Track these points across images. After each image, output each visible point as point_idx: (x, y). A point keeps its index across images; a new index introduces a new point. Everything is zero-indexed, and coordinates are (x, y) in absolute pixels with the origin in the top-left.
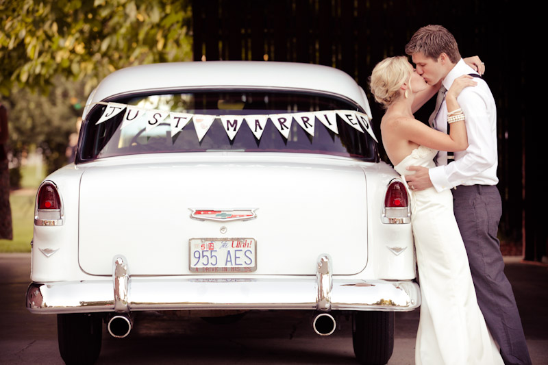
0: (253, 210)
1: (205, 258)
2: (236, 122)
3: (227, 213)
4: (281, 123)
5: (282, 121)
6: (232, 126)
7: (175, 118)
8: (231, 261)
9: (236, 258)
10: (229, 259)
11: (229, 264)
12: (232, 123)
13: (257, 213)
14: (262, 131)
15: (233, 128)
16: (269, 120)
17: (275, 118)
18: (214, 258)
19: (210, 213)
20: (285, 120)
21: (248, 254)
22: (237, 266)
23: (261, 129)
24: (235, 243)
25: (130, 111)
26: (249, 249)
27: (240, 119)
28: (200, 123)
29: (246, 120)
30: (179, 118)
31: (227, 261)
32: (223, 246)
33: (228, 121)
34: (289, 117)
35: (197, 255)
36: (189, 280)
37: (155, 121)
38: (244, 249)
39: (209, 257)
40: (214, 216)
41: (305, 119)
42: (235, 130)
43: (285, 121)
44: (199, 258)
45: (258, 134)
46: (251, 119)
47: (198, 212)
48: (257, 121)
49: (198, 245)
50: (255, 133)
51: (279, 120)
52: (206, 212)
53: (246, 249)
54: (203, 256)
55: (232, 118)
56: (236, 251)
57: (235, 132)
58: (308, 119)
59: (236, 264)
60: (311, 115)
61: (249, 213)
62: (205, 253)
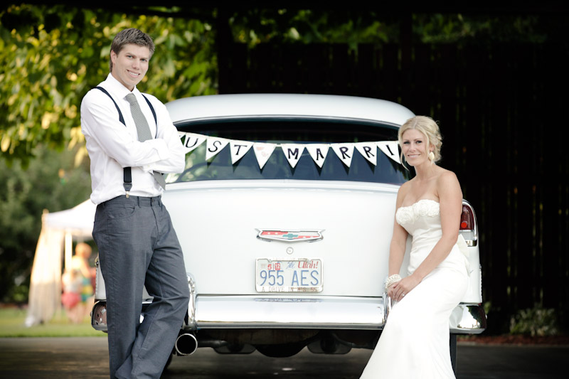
0: (319, 231)
1: (272, 278)
2: (297, 150)
3: (294, 234)
4: (343, 153)
5: (344, 150)
6: (293, 154)
7: (235, 146)
8: (297, 281)
9: (302, 278)
10: (295, 280)
11: (295, 284)
12: (293, 152)
13: (323, 234)
14: (324, 159)
15: (295, 156)
16: (331, 148)
17: (336, 147)
18: (280, 278)
19: (276, 233)
20: (347, 149)
21: (314, 274)
22: (303, 287)
23: (322, 157)
24: (302, 264)
25: (189, 138)
26: (315, 269)
27: (301, 147)
28: (260, 151)
29: (308, 148)
30: (240, 146)
31: (293, 281)
32: (290, 266)
33: (289, 150)
34: (350, 146)
35: (264, 275)
36: (255, 299)
37: (215, 149)
38: (310, 270)
39: (276, 277)
40: (281, 236)
41: (367, 149)
42: (296, 158)
43: (347, 151)
44: (266, 278)
45: (320, 162)
46: (312, 148)
47: (265, 232)
48: (318, 150)
49: (264, 265)
50: (317, 162)
51: (341, 149)
52: (273, 232)
53: (313, 269)
54: (270, 276)
55: (293, 146)
56: (302, 271)
57: (297, 161)
58: (370, 149)
59: (302, 285)
60: (373, 145)
61: (315, 234)
62: (271, 274)
